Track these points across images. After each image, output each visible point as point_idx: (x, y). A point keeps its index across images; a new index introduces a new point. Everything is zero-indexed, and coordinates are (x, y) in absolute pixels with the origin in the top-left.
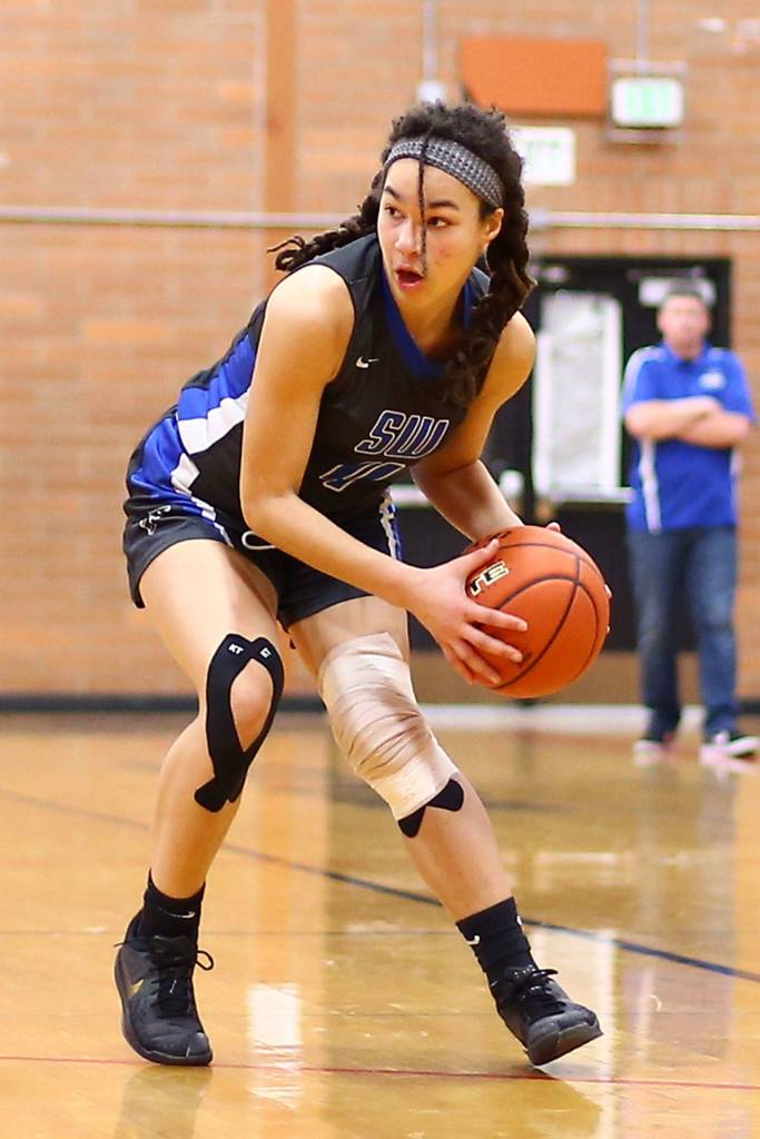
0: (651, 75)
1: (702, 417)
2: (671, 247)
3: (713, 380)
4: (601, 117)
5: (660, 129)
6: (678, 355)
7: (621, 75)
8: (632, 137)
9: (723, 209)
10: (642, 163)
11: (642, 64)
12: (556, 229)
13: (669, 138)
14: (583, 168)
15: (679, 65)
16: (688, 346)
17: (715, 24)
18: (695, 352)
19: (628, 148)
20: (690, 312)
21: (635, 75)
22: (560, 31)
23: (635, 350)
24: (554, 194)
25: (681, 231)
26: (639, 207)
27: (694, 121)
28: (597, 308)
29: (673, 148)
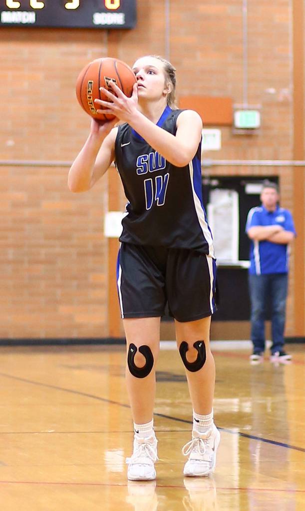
0: (249, 109)
1: (277, 232)
2: (257, 172)
3: (280, 219)
4: (230, 125)
5: (252, 129)
6: (268, 209)
7: (237, 110)
8: (242, 132)
9: (276, 158)
10: (245, 142)
11: (245, 105)
12: (214, 166)
13: (256, 132)
14: (224, 144)
15: (259, 106)
16: (271, 206)
17: (272, 91)
18: (274, 209)
19: (239, 136)
20: (272, 194)
21: (243, 109)
22: (215, 94)
23: (251, 208)
24: (212, 153)
25: (261, 166)
26: (245, 158)
27: (264, 126)
28: (230, 195)
29: (257, 136)
